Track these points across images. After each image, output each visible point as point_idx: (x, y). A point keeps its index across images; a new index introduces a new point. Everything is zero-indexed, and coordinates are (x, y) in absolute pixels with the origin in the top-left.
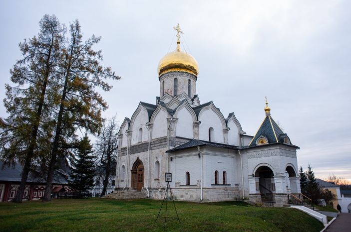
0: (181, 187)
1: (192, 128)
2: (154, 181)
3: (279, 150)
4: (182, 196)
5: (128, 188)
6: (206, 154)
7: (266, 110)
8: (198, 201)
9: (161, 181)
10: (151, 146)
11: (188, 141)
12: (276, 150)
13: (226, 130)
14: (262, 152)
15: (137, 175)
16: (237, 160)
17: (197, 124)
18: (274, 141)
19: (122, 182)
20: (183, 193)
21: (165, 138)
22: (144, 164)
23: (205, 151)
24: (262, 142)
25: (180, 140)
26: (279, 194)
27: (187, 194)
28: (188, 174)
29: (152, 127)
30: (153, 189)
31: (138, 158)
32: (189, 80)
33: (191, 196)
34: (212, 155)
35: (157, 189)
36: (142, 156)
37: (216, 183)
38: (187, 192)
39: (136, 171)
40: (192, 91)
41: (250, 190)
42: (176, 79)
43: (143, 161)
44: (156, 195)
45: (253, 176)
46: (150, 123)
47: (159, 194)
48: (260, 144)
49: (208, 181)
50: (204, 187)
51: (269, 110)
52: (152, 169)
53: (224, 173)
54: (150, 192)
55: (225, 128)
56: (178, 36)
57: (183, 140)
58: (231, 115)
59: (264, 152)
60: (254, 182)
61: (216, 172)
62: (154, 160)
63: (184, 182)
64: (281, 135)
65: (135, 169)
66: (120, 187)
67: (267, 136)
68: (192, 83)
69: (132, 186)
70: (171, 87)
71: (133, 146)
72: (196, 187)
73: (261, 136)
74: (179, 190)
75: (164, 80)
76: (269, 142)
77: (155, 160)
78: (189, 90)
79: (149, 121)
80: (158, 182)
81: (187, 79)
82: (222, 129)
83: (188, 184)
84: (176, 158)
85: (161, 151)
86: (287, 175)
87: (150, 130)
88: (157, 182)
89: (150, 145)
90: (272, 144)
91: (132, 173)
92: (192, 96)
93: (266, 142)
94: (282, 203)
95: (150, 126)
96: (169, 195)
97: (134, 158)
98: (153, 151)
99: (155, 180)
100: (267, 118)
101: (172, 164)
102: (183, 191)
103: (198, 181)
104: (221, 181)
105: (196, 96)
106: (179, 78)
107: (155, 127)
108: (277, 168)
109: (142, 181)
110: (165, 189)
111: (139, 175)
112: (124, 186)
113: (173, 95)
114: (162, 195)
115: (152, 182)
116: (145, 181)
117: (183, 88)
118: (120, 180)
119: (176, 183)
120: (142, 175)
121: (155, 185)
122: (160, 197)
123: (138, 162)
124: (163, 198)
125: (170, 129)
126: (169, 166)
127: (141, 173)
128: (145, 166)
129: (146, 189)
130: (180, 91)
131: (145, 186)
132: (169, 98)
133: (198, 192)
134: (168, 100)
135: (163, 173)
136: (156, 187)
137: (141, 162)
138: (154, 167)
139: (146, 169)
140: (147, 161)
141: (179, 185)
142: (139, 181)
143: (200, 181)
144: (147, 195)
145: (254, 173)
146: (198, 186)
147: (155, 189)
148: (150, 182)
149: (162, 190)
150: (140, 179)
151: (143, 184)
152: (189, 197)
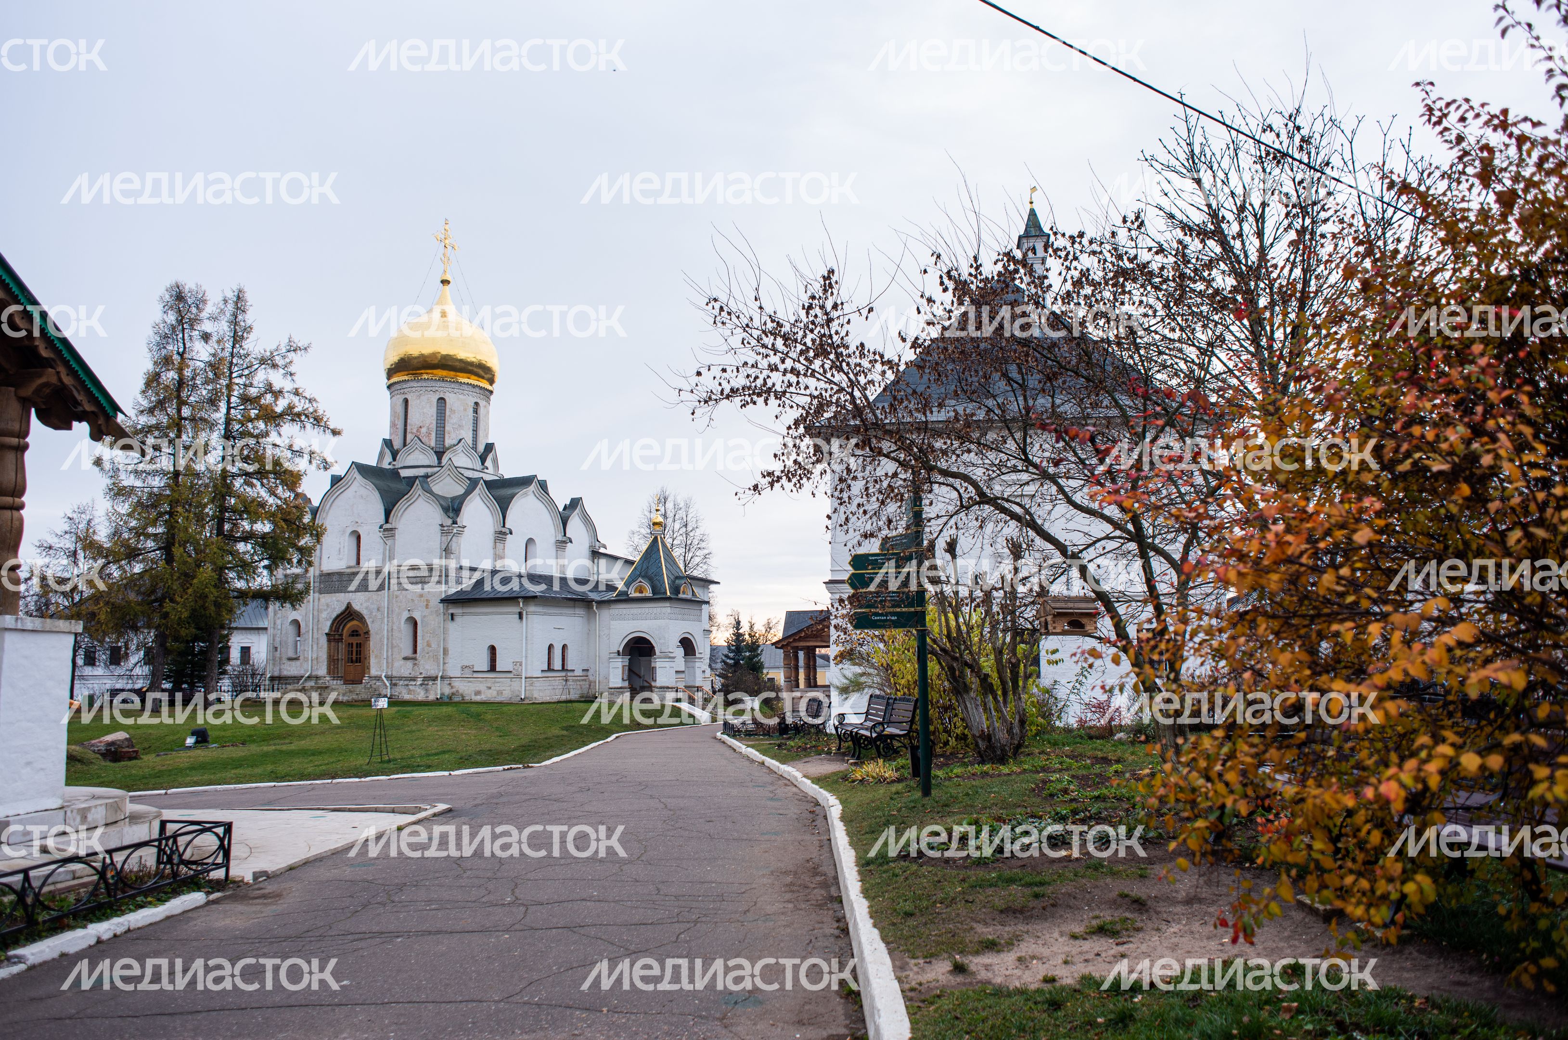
0: (475, 675)
1: (491, 544)
2: (402, 662)
3: (669, 610)
4: (478, 693)
5: (317, 678)
6: (534, 613)
7: (655, 524)
8: (516, 700)
9: (422, 662)
12: (664, 610)
13: (563, 543)
14: (640, 611)
15: (342, 646)
16: (589, 620)
17: (502, 534)
18: (662, 589)
19: (293, 663)
20: (482, 687)
22: (369, 621)
23: (532, 608)
24: (641, 592)
26: (661, 687)
27: (489, 688)
28: (493, 649)
29: (393, 536)
30: (401, 678)
31: (349, 606)
32: (477, 404)
33: (500, 693)
34: (545, 614)
35: (414, 679)
36: (360, 602)
37: (550, 669)
38: (489, 685)
39: (341, 635)
40: (481, 433)
41: (612, 679)
42: (442, 400)
43: (365, 613)
44: (410, 692)
45: (619, 655)
46: (388, 526)
47: (419, 690)
48: (638, 595)
49: (536, 664)
50: (528, 675)
52: (396, 634)
53: (564, 647)
54: (394, 685)
55: (560, 538)
56: (445, 260)
58: (575, 503)
59: (643, 610)
60: (620, 665)
61: (550, 647)
62: (399, 614)
63: (485, 666)
64: (677, 578)
65: (337, 630)
66: (285, 673)
67: (651, 580)
68: (482, 411)
69: (329, 673)
70: (428, 422)
71: (329, 575)
72: (511, 675)
73: (642, 580)
74: (469, 682)
75: (409, 397)
76: (654, 593)
77: (406, 615)
78: (475, 431)
79: (387, 522)
80: (414, 665)
81: (471, 401)
82: (553, 540)
83: (493, 668)
84: (463, 614)
85: (421, 596)
86: (681, 651)
87: (389, 542)
88: (409, 664)
90: (658, 596)
91: (329, 641)
92: (481, 448)
93: (648, 593)
95: (388, 531)
96: (447, 691)
97: (335, 603)
98: (397, 593)
99: (405, 659)
100: (654, 542)
101: (451, 626)
102: (481, 682)
103: (515, 663)
104: (557, 664)
105: (489, 448)
106: (452, 399)
107: (401, 536)
108: (662, 640)
109: (359, 660)
110: (435, 679)
111: (351, 645)
112: (302, 672)
113: (433, 444)
114: (427, 690)
115: (396, 664)
116: (373, 661)
117: (461, 427)
118: (284, 657)
119: (464, 668)
120: (359, 645)
121: (404, 669)
122: (421, 696)
123: (349, 614)
124: (432, 697)
125: (447, 551)
126: (445, 631)
127: (355, 640)
128: (372, 627)
129: (378, 678)
130: (453, 435)
131: (374, 672)
132: (423, 451)
133: (515, 684)
134: (422, 456)
135: (429, 645)
136: (406, 674)
137: (359, 617)
138: (400, 630)
139: (377, 634)
140: (379, 615)
141: (469, 671)
142: (351, 660)
143: (520, 664)
144: (384, 692)
145: (621, 649)
146: (514, 674)
147: (406, 679)
148: (389, 664)
149: (425, 680)
150: (354, 657)
151: (369, 668)
152: (494, 694)
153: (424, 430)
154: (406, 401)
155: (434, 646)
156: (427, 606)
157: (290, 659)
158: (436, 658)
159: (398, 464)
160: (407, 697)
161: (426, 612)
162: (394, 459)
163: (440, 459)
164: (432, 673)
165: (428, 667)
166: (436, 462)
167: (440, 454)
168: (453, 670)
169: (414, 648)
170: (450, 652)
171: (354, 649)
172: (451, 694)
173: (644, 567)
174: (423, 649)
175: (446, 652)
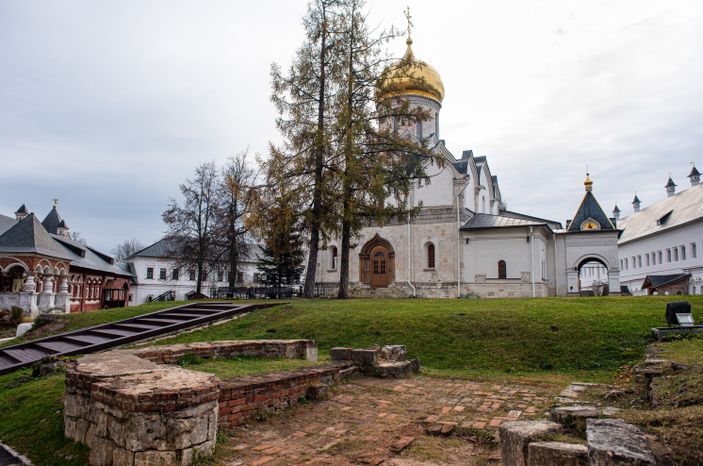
0: (488, 281)
2: (423, 273)
4: (492, 294)
6: (539, 237)
7: (586, 184)
9: (440, 273)
10: (413, 218)
11: (472, 215)
14: (591, 240)
15: (369, 263)
17: (478, 190)
18: (609, 226)
19: (332, 274)
20: (495, 290)
21: (449, 209)
22: (393, 246)
24: (590, 227)
27: (502, 291)
30: (423, 284)
31: (377, 236)
33: (511, 294)
34: (541, 239)
35: (435, 284)
36: (385, 233)
38: (501, 288)
39: (369, 255)
43: (390, 240)
44: (432, 293)
47: (439, 292)
48: (587, 229)
49: (540, 274)
51: (591, 183)
52: (417, 253)
54: (418, 288)
55: (492, 199)
56: (409, 30)
57: (470, 213)
59: (595, 239)
61: (542, 263)
62: (420, 240)
63: (496, 275)
65: (366, 252)
66: (326, 280)
67: (596, 219)
69: (361, 280)
72: (520, 282)
73: (588, 219)
74: (483, 286)
76: (602, 228)
77: (425, 241)
78: (437, 131)
80: (433, 275)
83: (503, 276)
84: (476, 239)
85: (438, 227)
88: (429, 274)
89: (411, 215)
90: (606, 229)
91: (361, 259)
93: (596, 227)
96: (465, 293)
98: (417, 226)
99: (425, 270)
100: (589, 195)
101: (466, 247)
102: (493, 286)
103: (524, 273)
109: (383, 272)
110: (454, 284)
111: (376, 262)
114: (447, 292)
115: (417, 274)
116: (397, 272)
117: (430, 127)
118: (325, 270)
119: (477, 276)
120: (383, 262)
121: (427, 277)
122: (442, 295)
123: (377, 241)
124: (452, 296)
125: (461, 196)
126: (461, 250)
127: (379, 259)
128: (397, 250)
129: (404, 284)
130: (426, 132)
131: (398, 279)
133: (526, 289)
135: (445, 261)
136: (427, 281)
137: (386, 243)
138: (420, 251)
139: (401, 254)
140: (402, 241)
141: (483, 279)
142: (376, 272)
143: (529, 273)
144: (410, 293)
145: (577, 266)
146: (524, 280)
147: (427, 284)
148: (413, 274)
149: (445, 285)
150: (379, 269)
151: (394, 277)
152: (506, 295)
155: (450, 261)
156: (443, 235)
157: (329, 271)
158: (453, 270)
160: (429, 296)
161: (442, 238)
164: (451, 279)
168: (469, 277)
169: (431, 263)
170: (465, 265)
171: (379, 264)
172: (469, 295)
173: (587, 211)
174: (441, 264)
175: (462, 265)
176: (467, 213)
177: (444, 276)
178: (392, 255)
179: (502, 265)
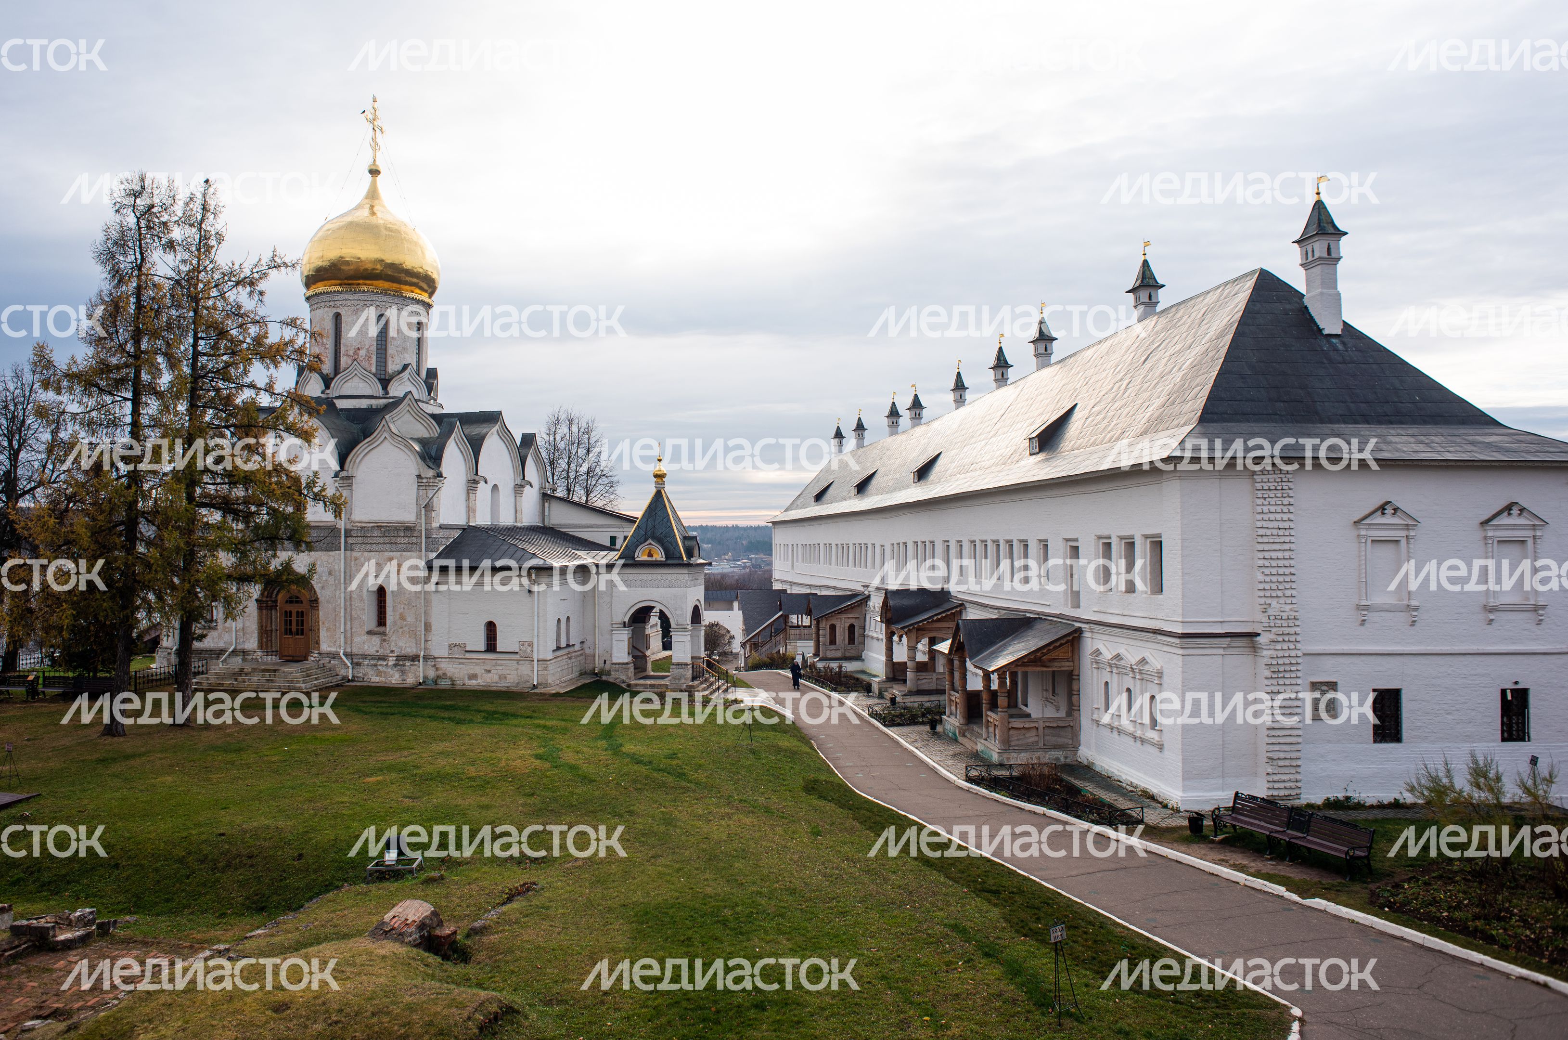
0: (468, 655)
1: (465, 495)
2: (366, 637)
3: (687, 577)
4: (473, 677)
5: (244, 652)
7: (656, 476)
8: (525, 688)
9: (393, 638)
10: (350, 540)
11: (457, 534)
12: (681, 577)
14: (650, 577)
15: (276, 615)
17: (474, 483)
18: (678, 555)
20: (478, 670)
22: (317, 587)
24: (650, 555)
25: (447, 532)
26: (678, 664)
27: (489, 671)
29: (350, 486)
30: (365, 656)
31: (288, 566)
33: (502, 677)
35: (384, 658)
37: (558, 646)
38: (488, 668)
39: (276, 601)
40: (424, 357)
41: (615, 654)
43: (311, 576)
44: (379, 674)
45: (625, 626)
46: (346, 473)
47: (392, 672)
48: (645, 558)
49: (545, 643)
50: (541, 657)
51: (664, 475)
52: (356, 603)
53: (569, 620)
54: (356, 665)
55: (520, 480)
56: (375, 145)
57: (451, 531)
58: (529, 439)
59: (655, 576)
60: (624, 637)
61: (559, 620)
63: (482, 646)
65: (270, 595)
67: (660, 541)
69: (261, 646)
72: (517, 657)
73: (650, 541)
74: (461, 663)
75: (340, 312)
76: (667, 558)
78: (419, 354)
79: (342, 467)
80: (383, 640)
82: (514, 484)
83: (492, 648)
85: (390, 559)
87: (345, 493)
88: (376, 640)
89: (346, 537)
90: (672, 561)
91: (260, 608)
93: (659, 555)
94: (683, 681)
95: (341, 480)
96: (432, 674)
98: (355, 554)
99: (370, 633)
100: (659, 496)
101: (434, 597)
102: (477, 664)
103: (522, 643)
104: (563, 640)
108: (678, 612)
109: (300, 632)
110: (415, 658)
111: (289, 614)
112: (221, 645)
113: (374, 370)
114: (403, 673)
115: (357, 639)
116: (323, 634)
117: (405, 349)
119: (451, 647)
120: (301, 614)
121: (372, 646)
122: (394, 678)
123: (288, 575)
124: (410, 681)
125: (428, 507)
126: (427, 603)
127: (294, 608)
128: (322, 595)
129: (334, 656)
130: (397, 360)
131: (325, 647)
132: (364, 379)
133: (524, 669)
134: (362, 385)
135: (403, 618)
136: (372, 651)
137: (302, 579)
138: (362, 600)
139: (328, 602)
140: (331, 580)
141: (460, 651)
142: (290, 632)
143: (530, 644)
144: (343, 672)
145: (627, 620)
146: (522, 655)
147: (373, 657)
148: (349, 639)
149: (402, 659)
150: (294, 628)
151: (318, 643)
152: (496, 678)
153: (362, 353)
154: (338, 317)
155: (410, 619)
158: (413, 634)
159: (332, 393)
160: (376, 680)
162: (327, 386)
163: (385, 388)
164: (410, 650)
165: (406, 645)
166: (381, 392)
167: (385, 382)
168: (439, 649)
169: (381, 620)
170: (433, 628)
171: (294, 618)
172: (438, 677)
173: (650, 525)
174: (395, 622)
175: (428, 627)
176: (442, 533)
177: (401, 644)
178: (314, 602)
179: (491, 627)
